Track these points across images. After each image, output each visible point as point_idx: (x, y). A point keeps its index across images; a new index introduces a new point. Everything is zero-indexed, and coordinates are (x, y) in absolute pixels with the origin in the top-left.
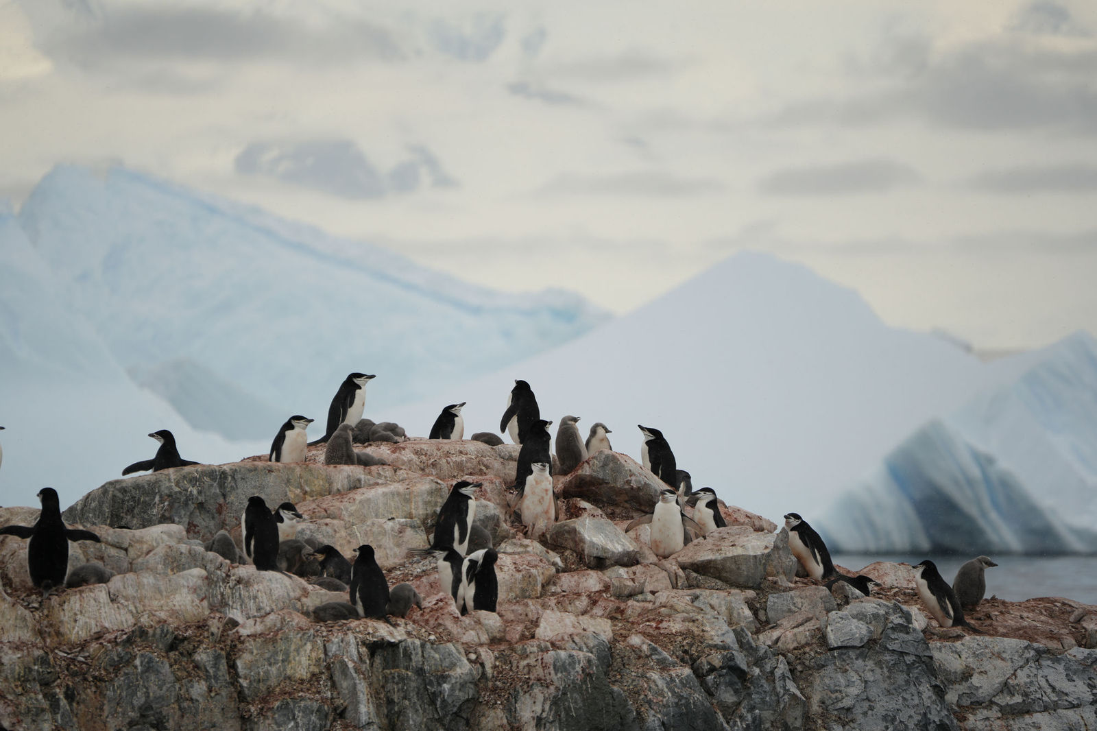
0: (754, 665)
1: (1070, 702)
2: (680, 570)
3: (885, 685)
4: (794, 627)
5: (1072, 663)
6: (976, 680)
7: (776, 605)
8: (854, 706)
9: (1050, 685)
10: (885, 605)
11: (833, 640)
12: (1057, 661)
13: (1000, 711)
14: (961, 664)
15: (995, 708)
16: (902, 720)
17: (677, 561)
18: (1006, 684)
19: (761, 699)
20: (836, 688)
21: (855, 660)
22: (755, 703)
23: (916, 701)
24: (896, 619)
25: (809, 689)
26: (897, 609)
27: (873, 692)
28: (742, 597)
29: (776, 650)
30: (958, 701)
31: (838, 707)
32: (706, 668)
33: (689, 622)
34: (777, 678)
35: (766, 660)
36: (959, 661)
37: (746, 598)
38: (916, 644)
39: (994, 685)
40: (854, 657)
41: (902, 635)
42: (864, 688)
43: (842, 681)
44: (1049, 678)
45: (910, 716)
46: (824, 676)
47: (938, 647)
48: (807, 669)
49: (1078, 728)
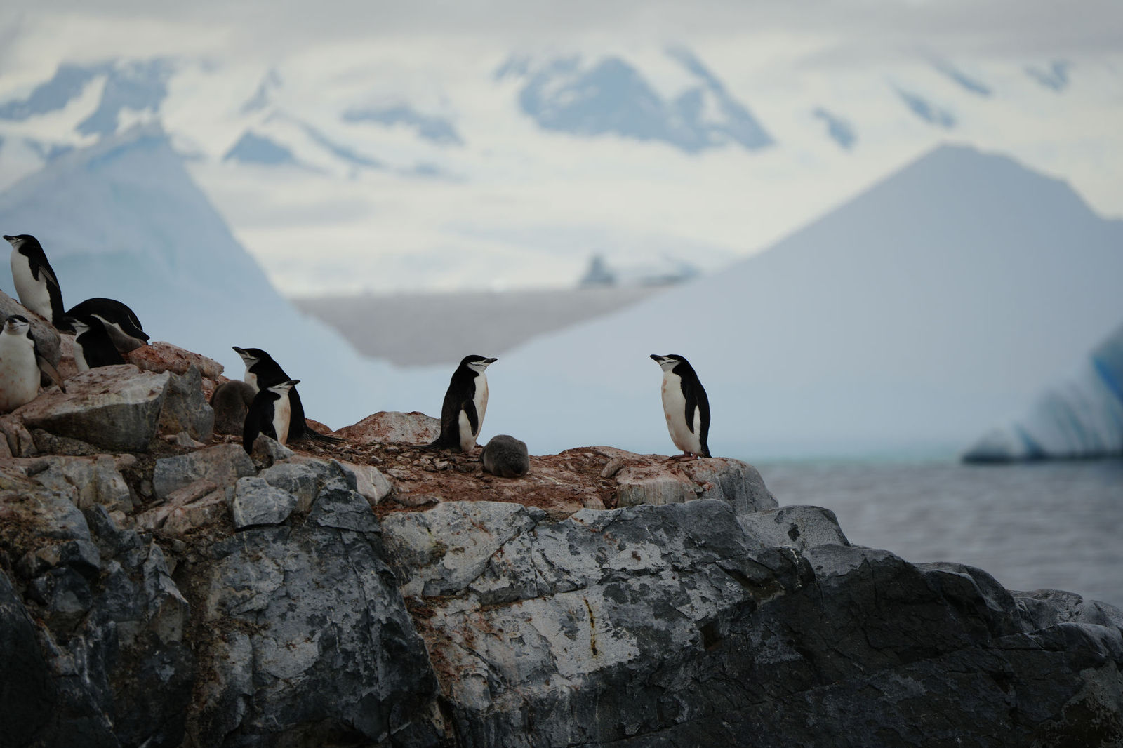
0: (113, 558)
1: (572, 583)
2: (25, 430)
3: (314, 575)
4: (189, 503)
5: (577, 530)
6: (449, 561)
7: (167, 473)
8: (268, 606)
9: (548, 562)
10: (319, 465)
11: (242, 516)
12: (557, 528)
13: (480, 601)
14: (430, 541)
15: (473, 597)
16: (334, 621)
17: (22, 418)
18: (489, 563)
19: (121, 605)
20: (243, 583)
21: (272, 543)
22: (111, 611)
23: (356, 595)
24: (333, 484)
25: (205, 587)
26: (336, 469)
27: (296, 586)
28: (115, 464)
29: (159, 536)
30: (423, 590)
31: (245, 610)
32: (35, 566)
33: (14, 502)
34: (146, 575)
35: (133, 550)
36: (428, 535)
37: (121, 465)
38: (358, 516)
39: (473, 566)
40: (270, 539)
41: (340, 505)
42: (284, 581)
43: (253, 573)
44: (547, 553)
45: (346, 616)
46: (227, 568)
47: (400, 519)
48: (203, 559)
49: (580, 617)
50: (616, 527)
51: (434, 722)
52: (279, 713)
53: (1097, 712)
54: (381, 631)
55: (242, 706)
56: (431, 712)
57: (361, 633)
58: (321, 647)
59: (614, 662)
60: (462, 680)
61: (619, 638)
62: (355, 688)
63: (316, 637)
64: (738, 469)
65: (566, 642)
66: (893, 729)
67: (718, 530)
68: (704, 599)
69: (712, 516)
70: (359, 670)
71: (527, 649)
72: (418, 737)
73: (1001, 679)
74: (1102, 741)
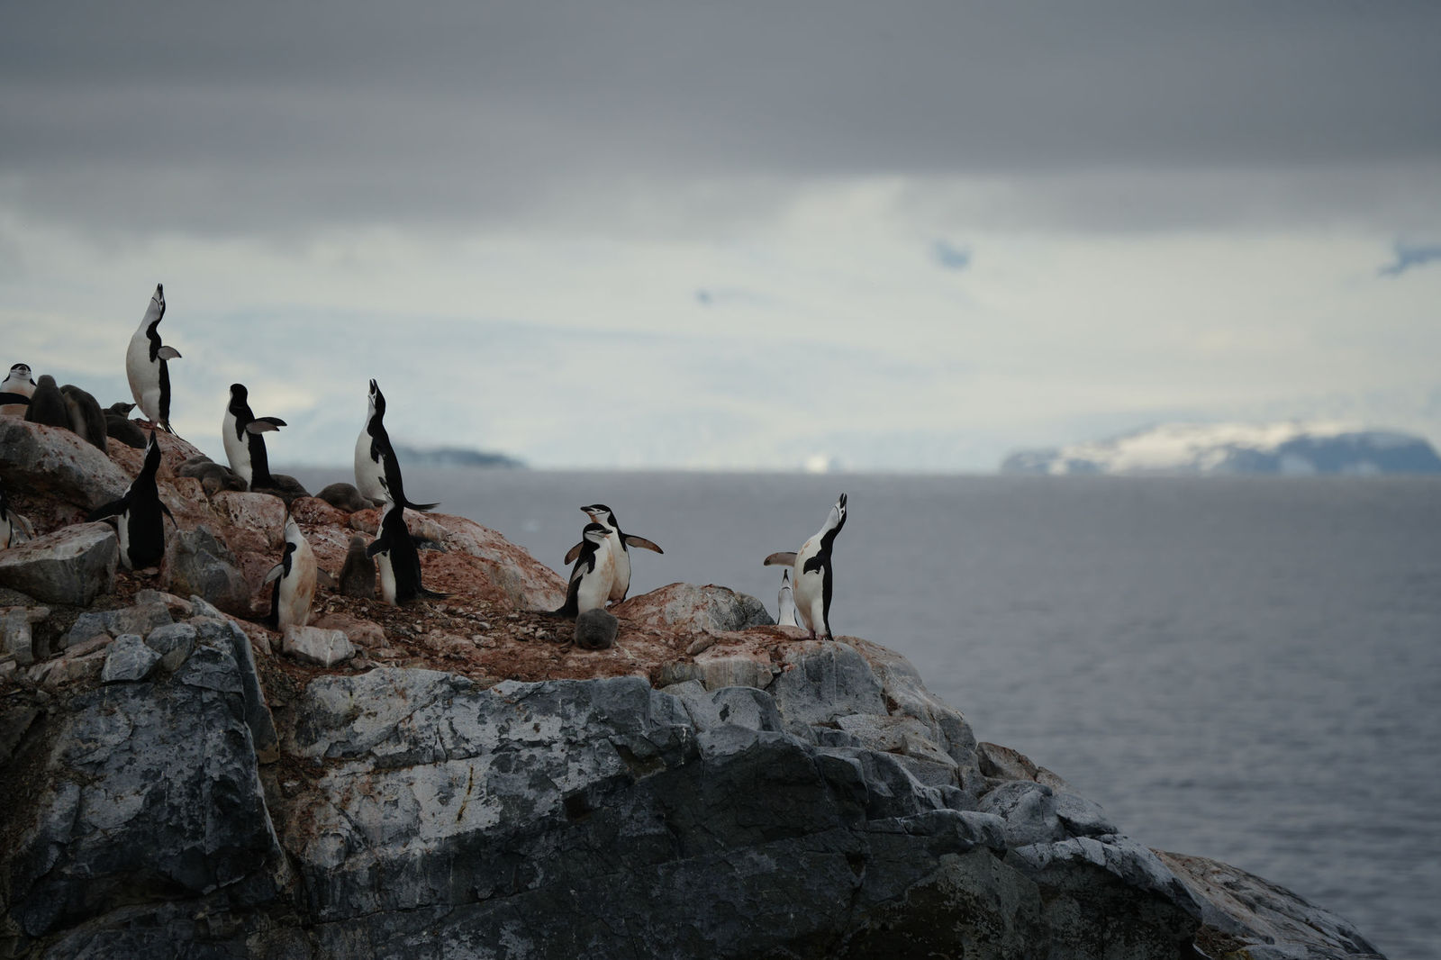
1: (467, 751)
3: (162, 731)
4: (79, 656)
5: (493, 701)
6: (358, 726)
8: (108, 759)
9: (452, 729)
11: (110, 672)
12: (475, 698)
13: (374, 764)
14: (349, 704)
15: (371, 760)
16: (167, 776)
18: (396, 728)
20: (91, 736)
21: (130, 699)
23: (196, 752)
27: (141, 740)
28: (27, 616)
30: (327, 752)
31: (86, 761)
36: (349, 699)
37: (33, 617)
38: (222, 676)
39: (379, 730)
40: (130, 695)
42: (131, 735)
43: (103, 726)
44: (454, 721)
45: (181, 772)
46: (80, 720)
47: (327, 682)
48: (61, 711)
49: (460, 784)
50: (532, 700)
51: (276, 877)
52: (92, 862)
53: (952, 895)
54: (212, 788)
55: (54, 853)
56: (277, 867)
57: (191, 789)
58: (148, 801)
59: (473, 828)
60: (320, 839)
61: (487, 805)
62: (176, 841)
63: (145, 791)
64: (830, 653)
65: (436, 805)
66: (731, 903)
67: (626, 706)
68: (581, 772)
69: (625, 693)
70: (182, 824)
71: (397, 813)
72: (256, 891)
73: (856, 860)
74: (958, 922)
